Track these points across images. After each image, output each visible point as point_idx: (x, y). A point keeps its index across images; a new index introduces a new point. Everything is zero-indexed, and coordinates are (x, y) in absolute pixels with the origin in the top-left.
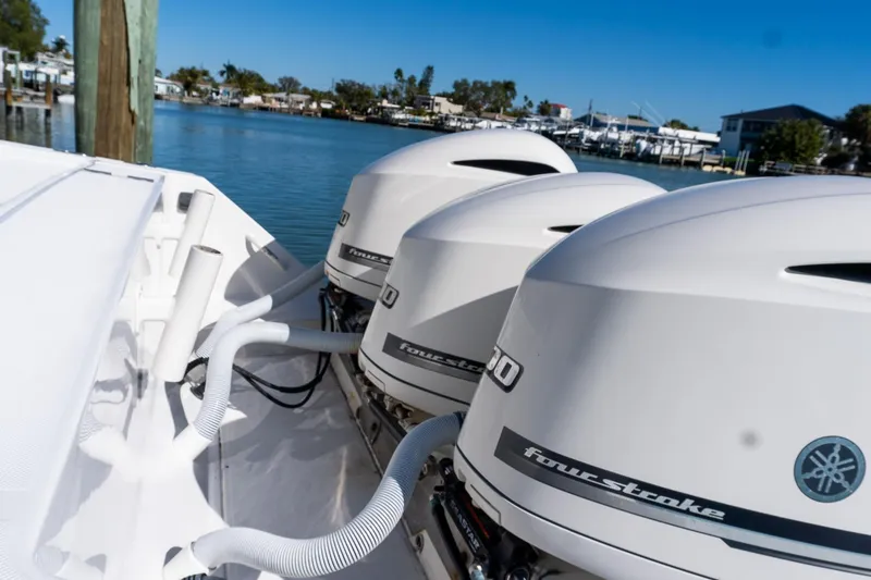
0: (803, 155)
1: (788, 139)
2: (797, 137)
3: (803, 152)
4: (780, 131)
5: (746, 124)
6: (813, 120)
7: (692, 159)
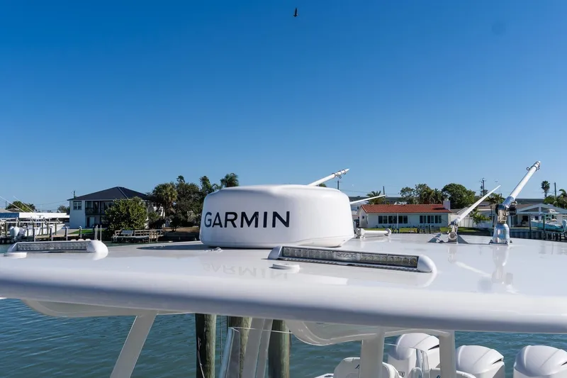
0: (136, 222)
1: (125, 212)
2: (130, 210)
3: (136, 220)
4: (117, 207)
5: (88, 203)
6: (136, 197)
7: (58, 236)
